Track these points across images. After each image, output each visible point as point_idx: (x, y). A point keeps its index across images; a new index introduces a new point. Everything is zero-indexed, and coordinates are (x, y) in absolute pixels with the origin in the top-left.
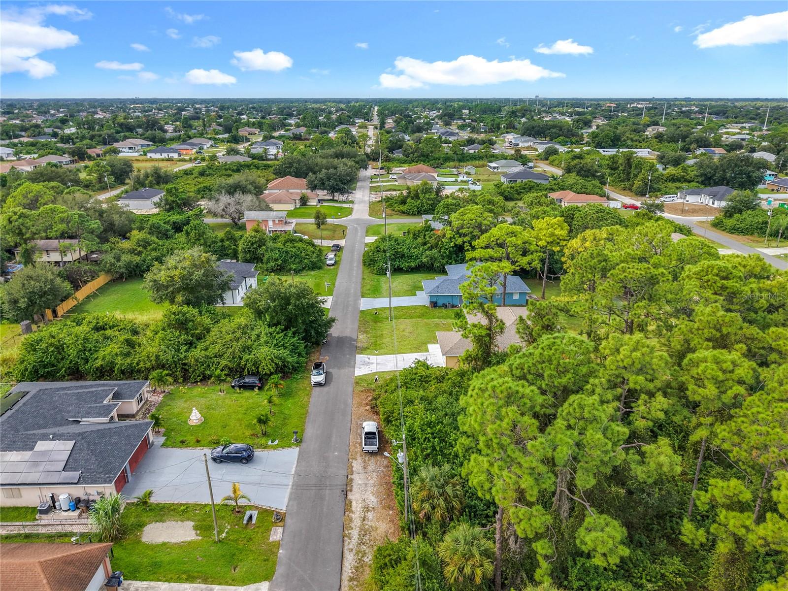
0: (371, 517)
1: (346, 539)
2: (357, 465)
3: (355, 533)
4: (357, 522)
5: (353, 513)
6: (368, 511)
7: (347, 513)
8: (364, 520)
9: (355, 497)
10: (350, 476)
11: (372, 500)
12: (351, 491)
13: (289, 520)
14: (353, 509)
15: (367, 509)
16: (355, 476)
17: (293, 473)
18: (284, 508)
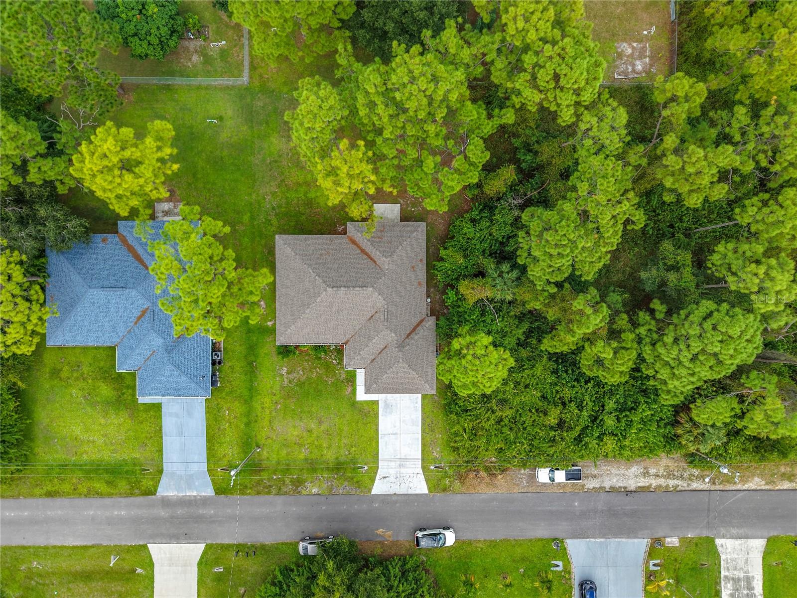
0: (655, 471)
1: (678, 489)
2: (591, 484)
3: (672, 483)
4: (662, 482)
5: (651, 485)
6: (647, 472)
7: (652, 490)
8: (658, 476)
9: (632, 484)
10: (607, 490)
11: (635, 470)
12: (625, 488)
13: (659, 534)
14: (648, 484)
15: (646, 474)
16: (607, 485)
17: (602, 540)
18: (646, 540)
